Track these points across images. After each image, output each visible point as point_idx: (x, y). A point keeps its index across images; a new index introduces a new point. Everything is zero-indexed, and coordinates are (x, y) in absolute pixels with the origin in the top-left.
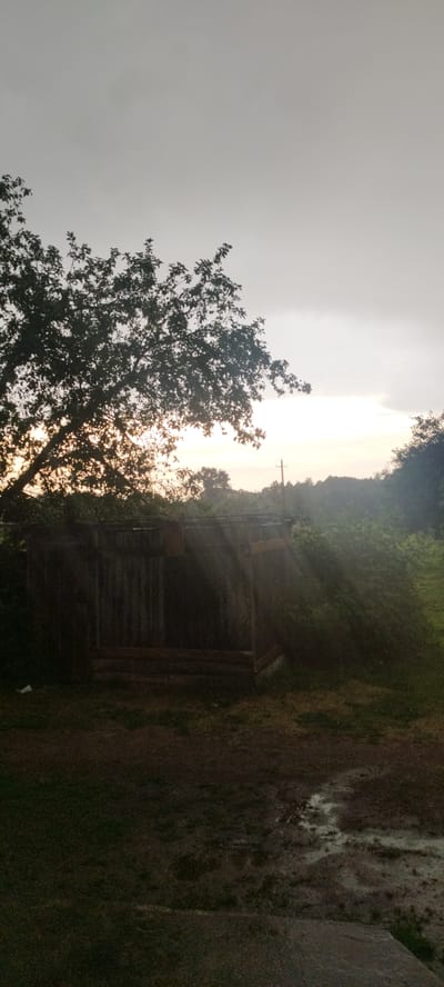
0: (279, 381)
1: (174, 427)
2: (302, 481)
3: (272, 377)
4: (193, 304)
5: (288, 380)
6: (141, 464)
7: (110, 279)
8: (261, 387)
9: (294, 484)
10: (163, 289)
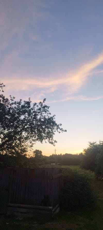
0: (59, 130)
1: (33, 141)
2: (60, 154)
3: (57, 129)
4: (39, 112)
5: (61, 129)
6: (24, 150)
7: (20, 106)
8: (55, 131)
9: (57, 155)
10: (32, 109)
